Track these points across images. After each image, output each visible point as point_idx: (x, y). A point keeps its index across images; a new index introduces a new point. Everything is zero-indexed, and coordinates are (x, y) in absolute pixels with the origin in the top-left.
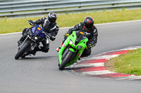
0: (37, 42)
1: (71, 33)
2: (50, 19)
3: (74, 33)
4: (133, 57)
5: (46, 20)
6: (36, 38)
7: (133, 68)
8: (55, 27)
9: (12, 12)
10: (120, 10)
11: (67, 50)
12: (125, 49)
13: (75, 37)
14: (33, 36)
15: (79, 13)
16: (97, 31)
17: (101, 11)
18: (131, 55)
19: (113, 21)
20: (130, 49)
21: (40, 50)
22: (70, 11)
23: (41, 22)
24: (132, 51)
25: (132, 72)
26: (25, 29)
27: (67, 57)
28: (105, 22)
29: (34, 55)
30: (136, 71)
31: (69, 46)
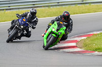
0: (23, 30)
1: (54, 23)
2: (32, 13)
3: (56, 23)
4: (97, 39)
5: (29, 14)
6: (22, 27)
7: (96, 47)
8: (35, 19)
9: (9, 7)
10: (88, 5)
11: (51, 35)
12: (91, 33)
13: (57, 26)
14: (20, 25)
15: (58, 7)
16: (72, 22)
17: (74, 6)
18: (95, 37)
19: (83, 13)
20: (95, 33)
21: (24, 36)
22: (52, 6)
23: (25, 15)
24: (96, 35)
25: (96, 50)
26: (13, 21)
27: (50, 40)
28: (77, 13)
29: (20, 39)
30: (99, 49)
31: (52, 32)
